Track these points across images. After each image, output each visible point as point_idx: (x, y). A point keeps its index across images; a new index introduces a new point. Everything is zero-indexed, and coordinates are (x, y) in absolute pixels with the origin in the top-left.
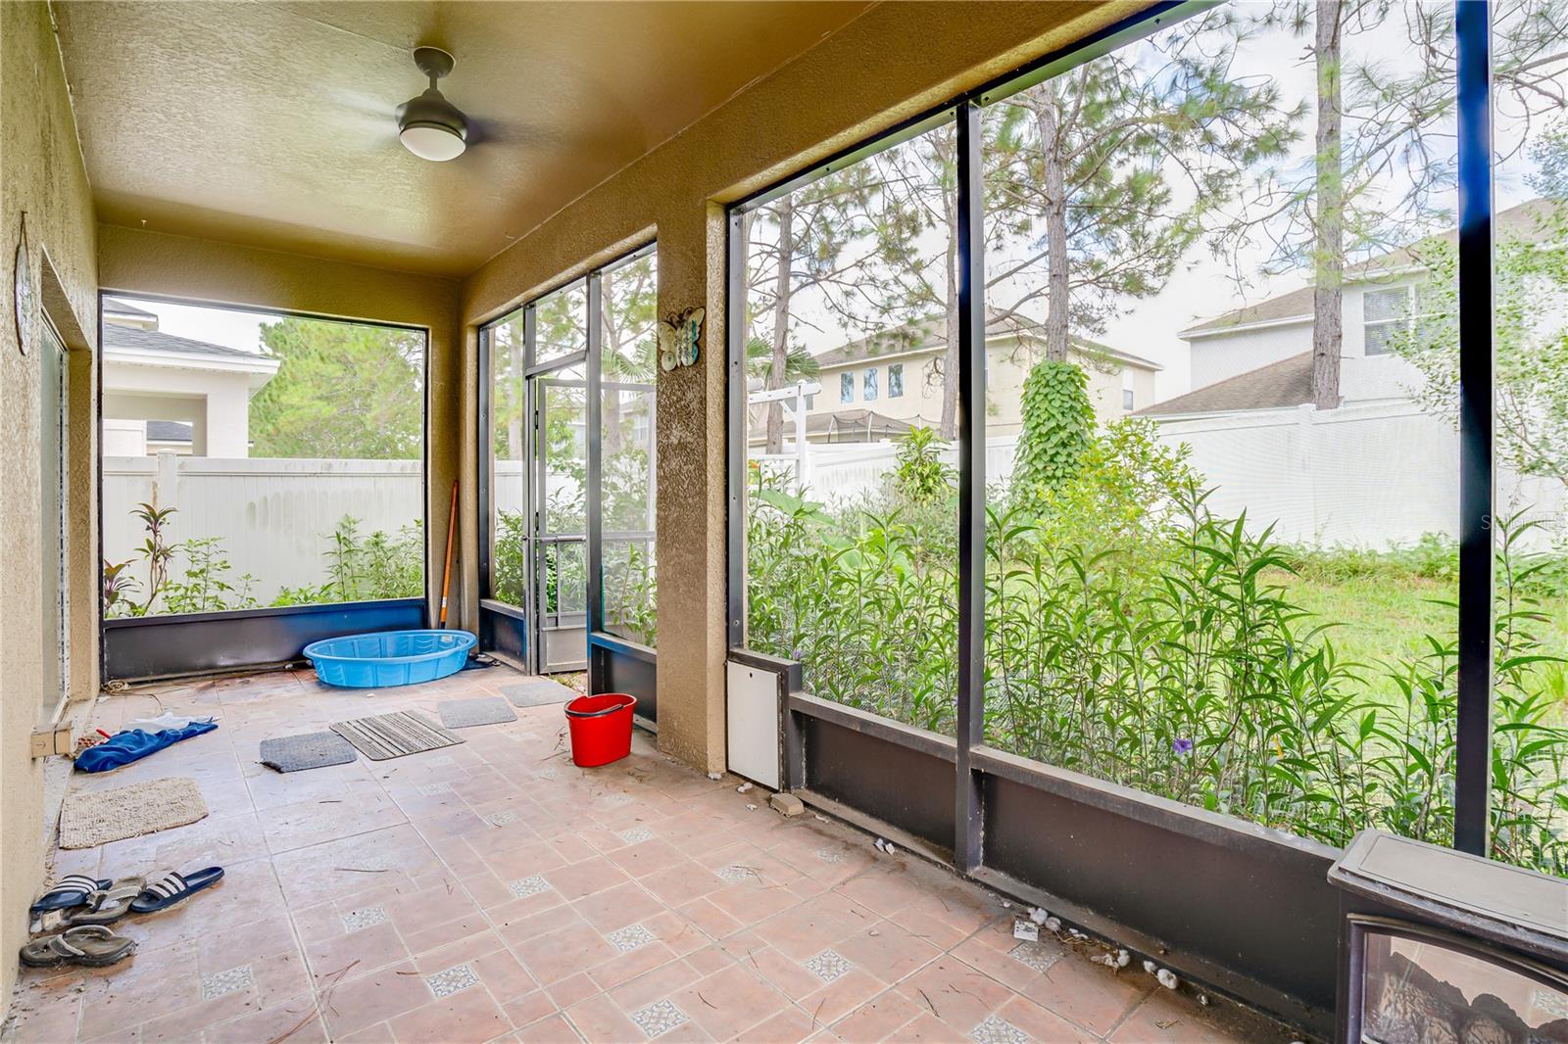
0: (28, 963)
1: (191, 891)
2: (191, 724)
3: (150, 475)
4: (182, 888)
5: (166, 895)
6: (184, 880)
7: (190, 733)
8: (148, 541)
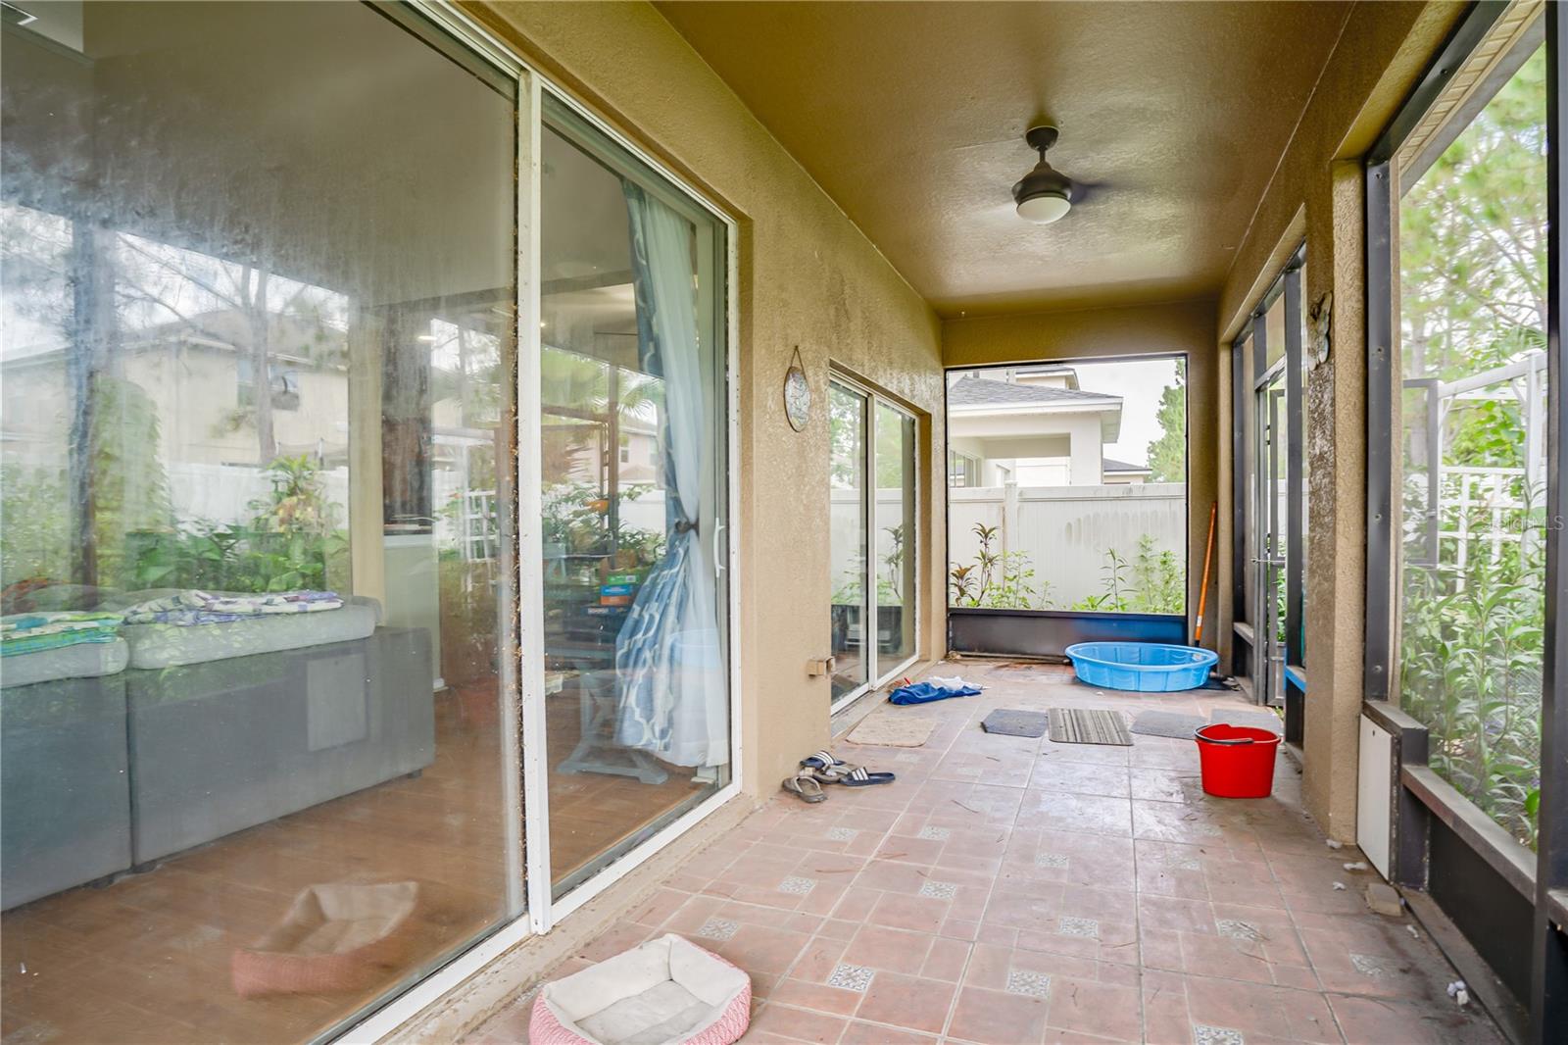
0: (785, 788)
1: (870, 782)
2: (965, 687)
3: (1000, 501)
4: (867, 778)
5: (856, 779)
6: (869, 775)
7: (959, 694)
8: (981, 551)
